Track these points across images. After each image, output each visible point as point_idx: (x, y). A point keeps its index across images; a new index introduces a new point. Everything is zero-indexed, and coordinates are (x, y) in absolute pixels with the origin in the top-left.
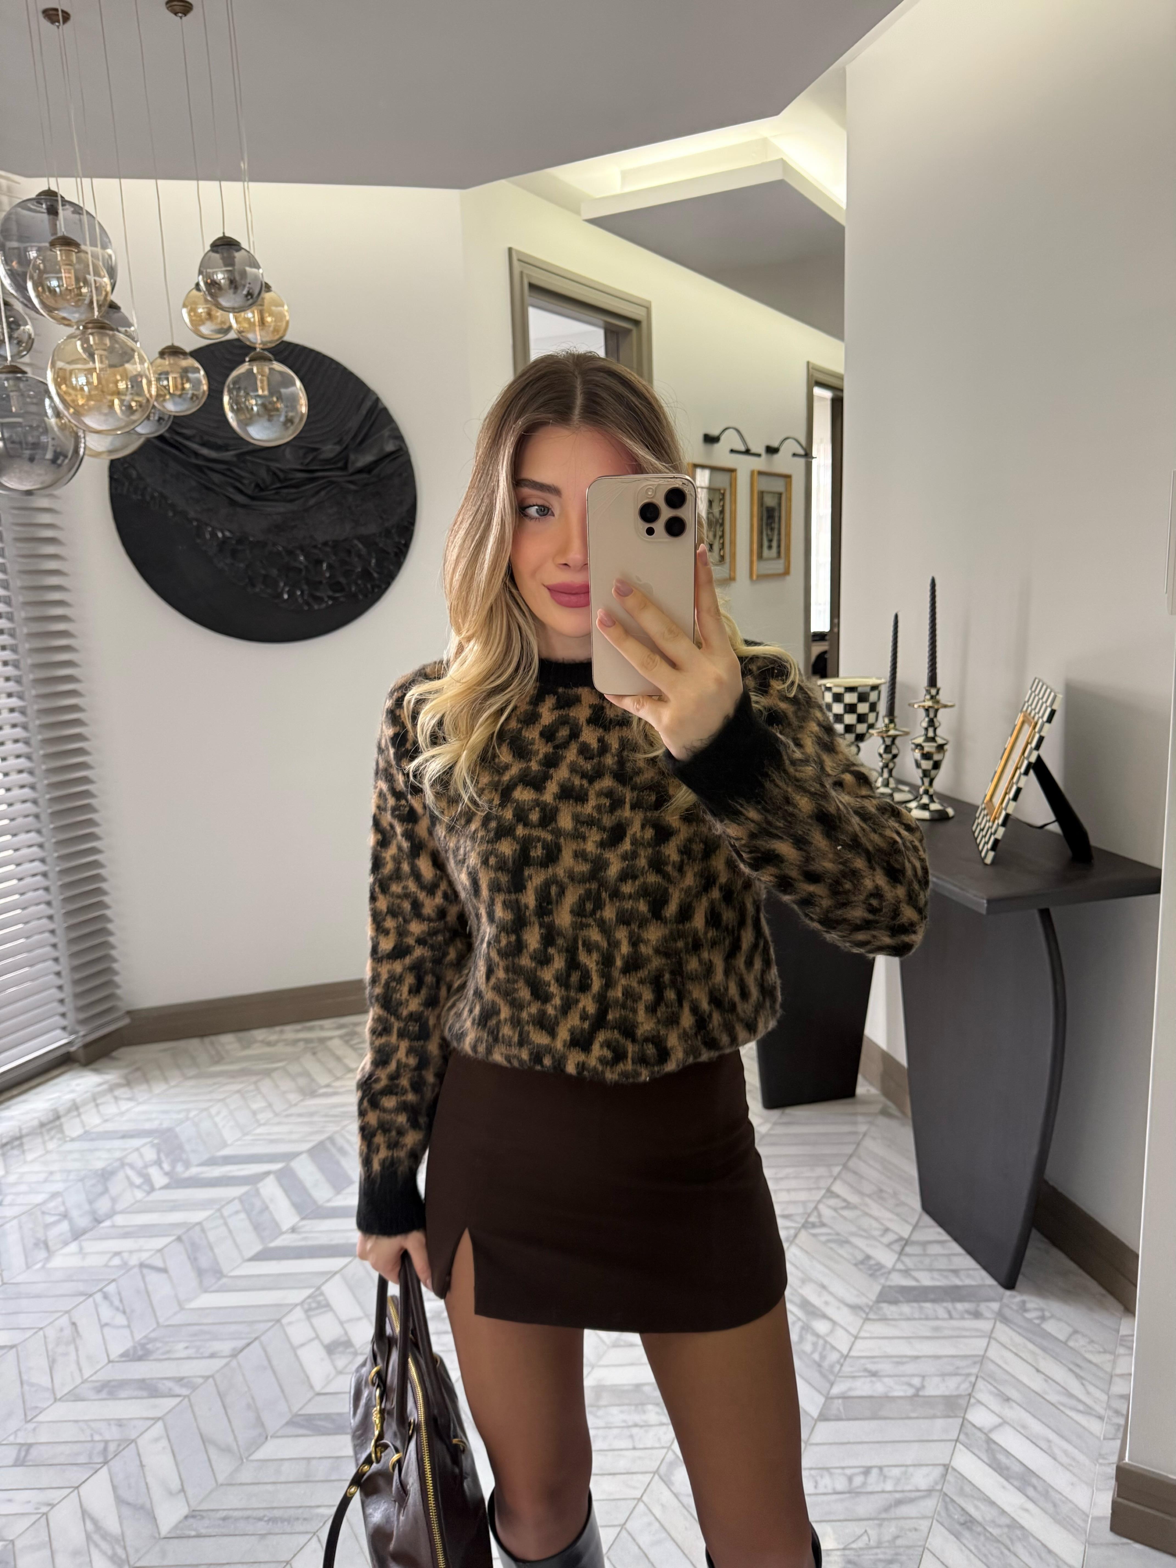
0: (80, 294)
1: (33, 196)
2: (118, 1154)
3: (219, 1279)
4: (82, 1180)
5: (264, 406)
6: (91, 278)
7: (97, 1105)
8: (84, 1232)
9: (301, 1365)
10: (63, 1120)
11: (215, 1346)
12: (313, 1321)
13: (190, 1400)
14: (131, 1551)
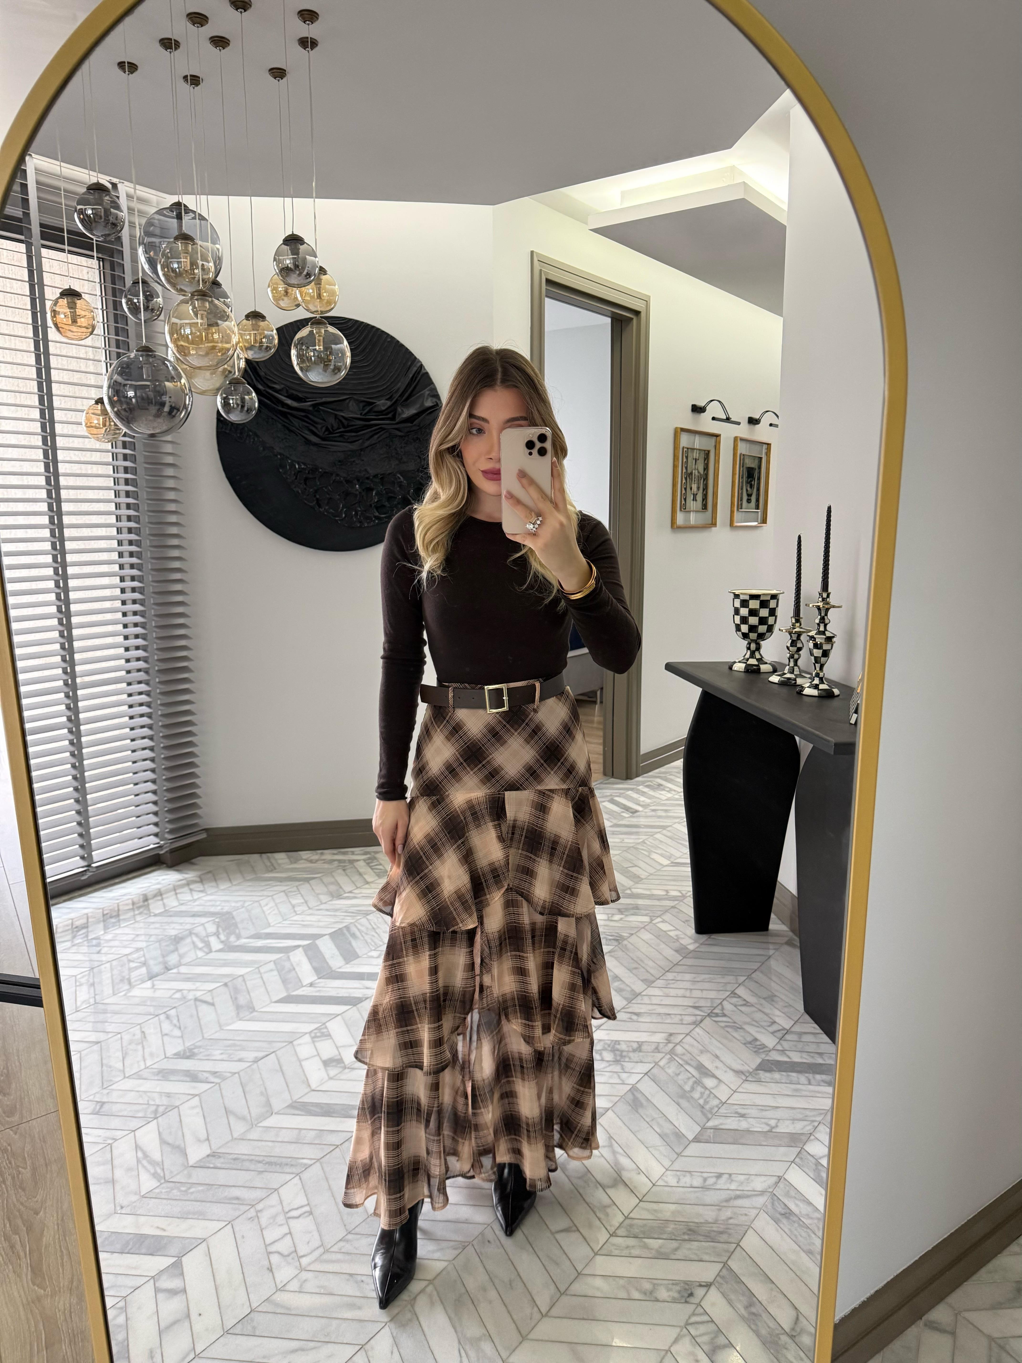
0: (194, 274)
1: (168, 206)
2: (188, 927)
3: (252, 1012)
4: (159, 941)
5: (319, 357)
6: (200, 263)
7: (176, 894)
8: (157, 975)
9: (304, 1071)
10: (150, 901)
11: (243, 1054)
12: (317, 1044)
13: (220, 1086)
14: (167, 1173)
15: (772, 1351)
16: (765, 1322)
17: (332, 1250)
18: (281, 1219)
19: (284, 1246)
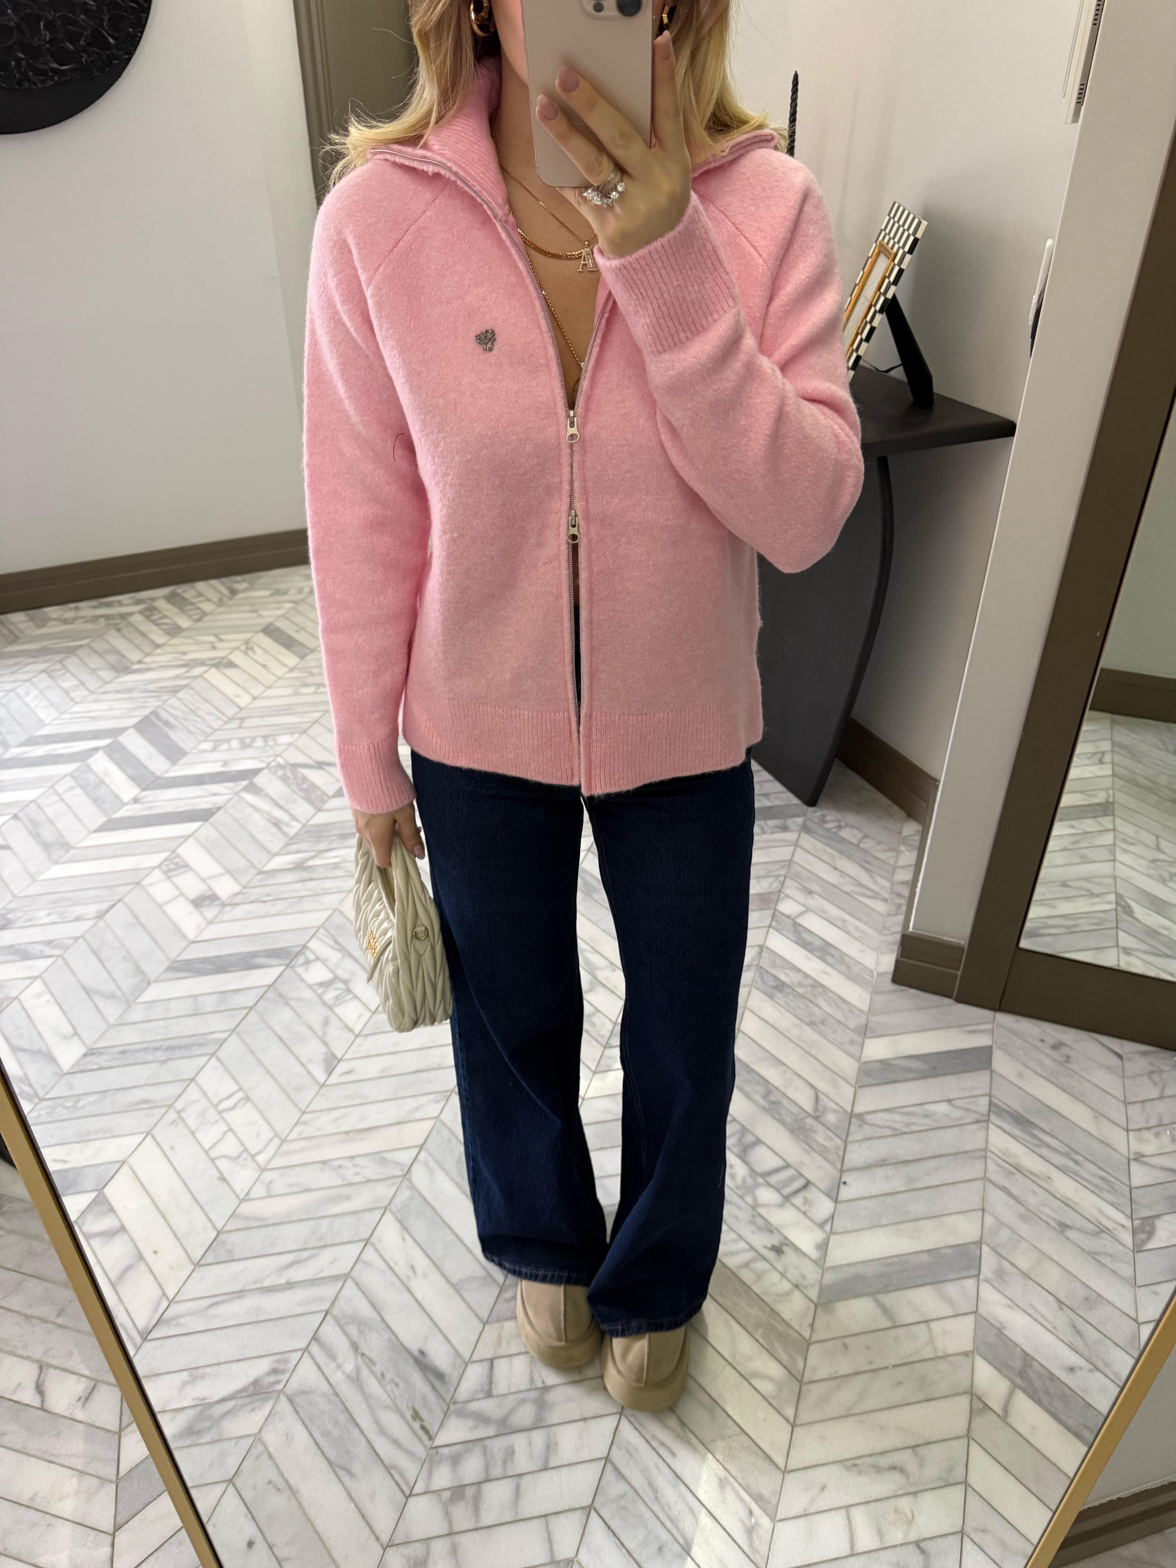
3: (68, 851)
9: (170, 919)
11: (79, 910)
12: (174, 879)
13: (64, 959)
14: (38, 1087)
15: (801, 1137)
16: (788, 1110)
17: (290, 1137)
18: (212, 1114)
19: (230, 1146)
